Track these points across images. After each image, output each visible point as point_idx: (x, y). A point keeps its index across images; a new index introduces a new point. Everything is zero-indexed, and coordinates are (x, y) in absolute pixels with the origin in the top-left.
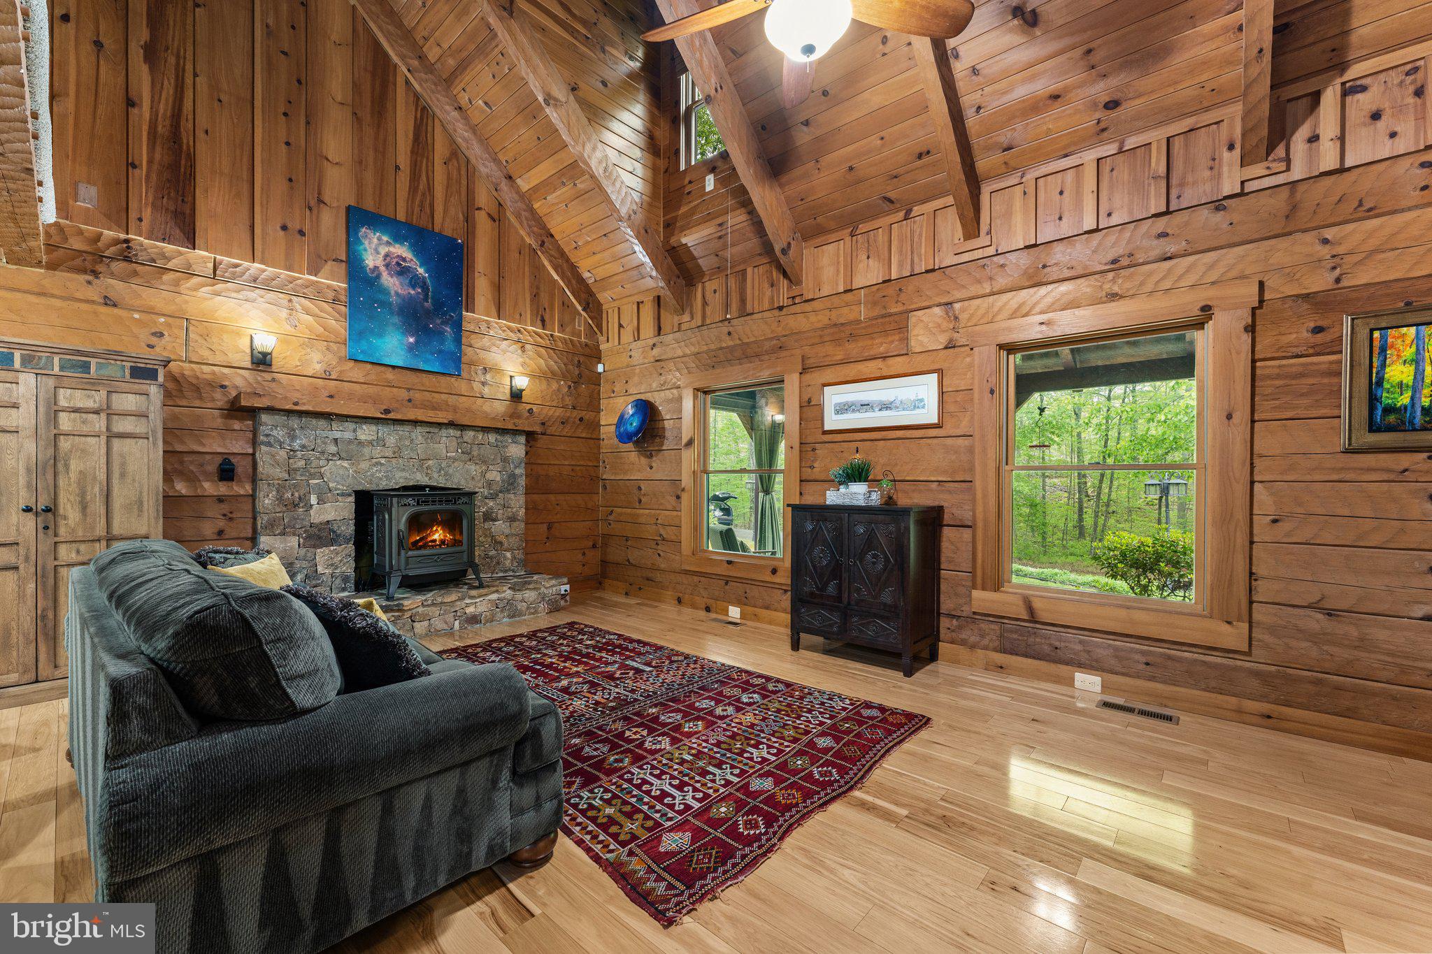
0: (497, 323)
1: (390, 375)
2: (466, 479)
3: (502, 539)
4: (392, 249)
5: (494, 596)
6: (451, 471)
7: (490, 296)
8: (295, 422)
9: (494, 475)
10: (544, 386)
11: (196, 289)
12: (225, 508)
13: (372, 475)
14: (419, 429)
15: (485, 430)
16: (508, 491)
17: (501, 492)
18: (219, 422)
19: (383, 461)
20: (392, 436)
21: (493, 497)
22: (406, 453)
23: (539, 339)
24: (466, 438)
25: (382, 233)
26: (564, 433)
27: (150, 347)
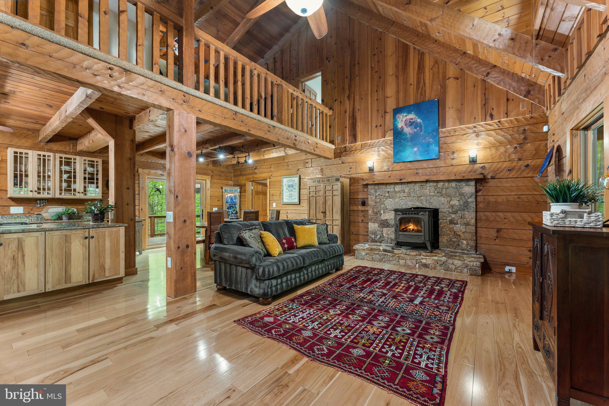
0: (460, 128)
1: (409, 165)
2: (439, 204)
3: (460, 233)
4: (407, 117)
5: (436, 258)
6: (432, 201)
7: (455, 117)
8: (376, 187)
9: (455, 202)
10: (494, 150)
11: (357, 154)
12: (363, 213)
13: (400, 203)
14: (417, 185)
15: (449, 181)
16: (464, 210)
17: (459, 210)
18: (362, 189)
19: (404, 198)
20: (406, 188)
21: (455, 213)
22: (412, 194)
23: (489, 127)
24: (439, 186)
25: (404, 113)
26: (511, 176)
27: (349, 172)
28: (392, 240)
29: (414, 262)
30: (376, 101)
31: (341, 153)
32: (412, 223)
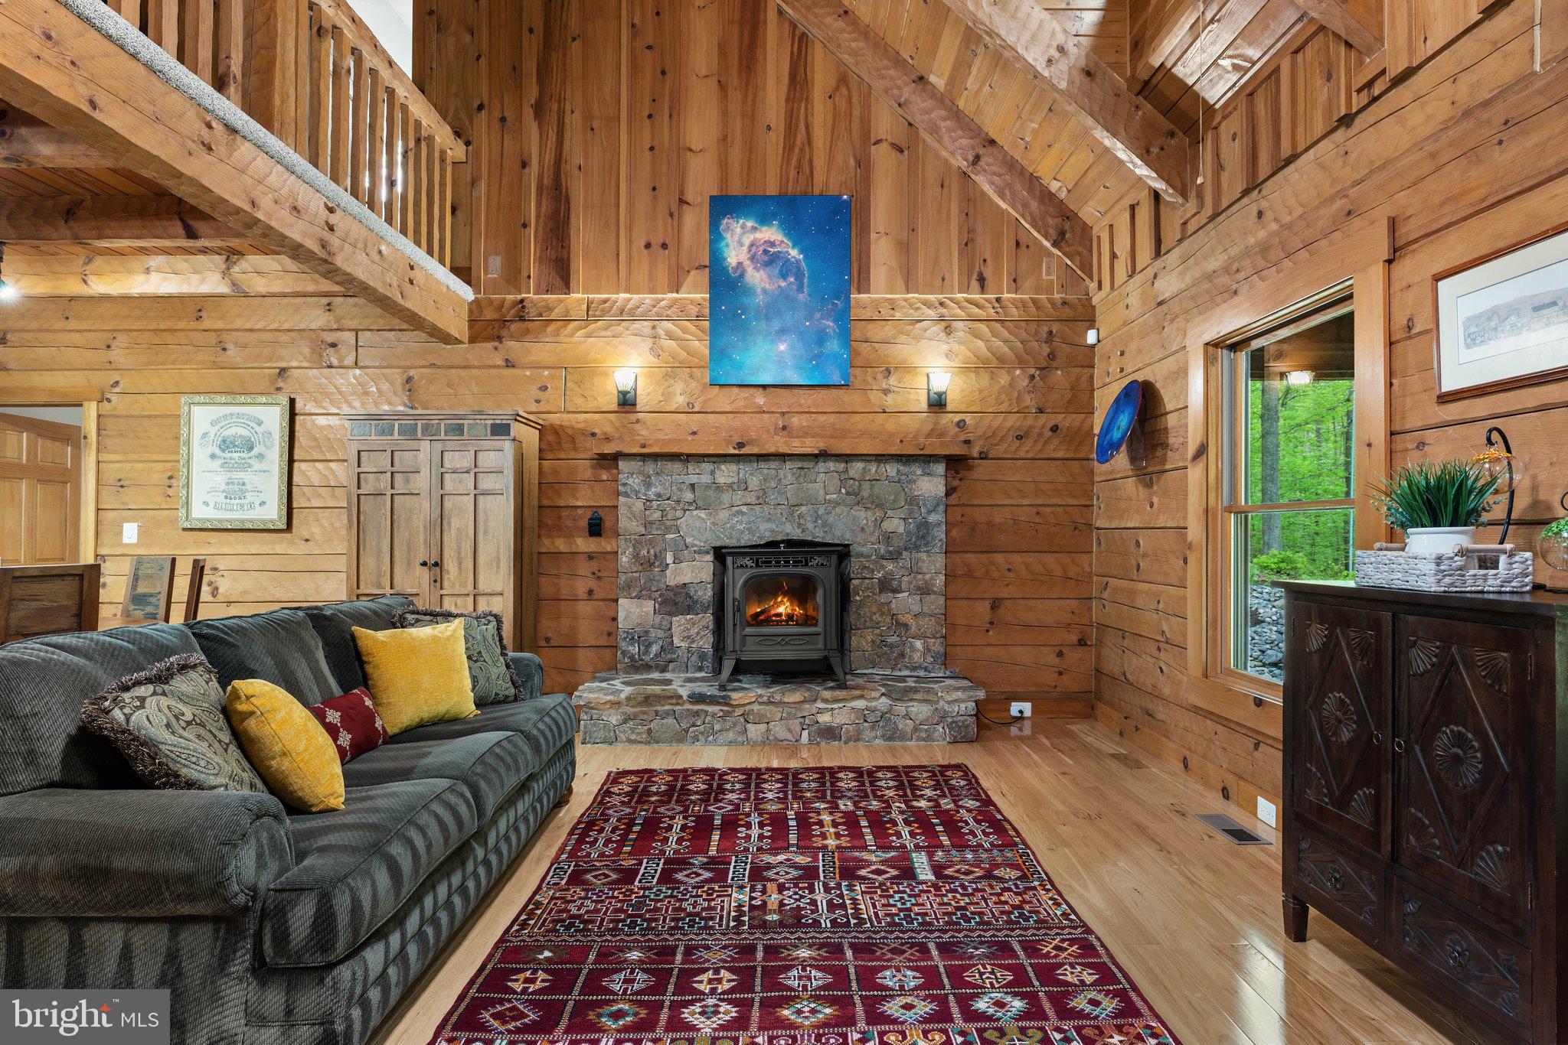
0: (906, 300)
1: (760, 399)
2: (853, 531)
3: (908, 619)
4: (758, 235)
5: (860, 704)
6: (831, 519)
7: (894, 263)
8: (650, 467)
9: (895, 524)
10: (985, 381)
11: (572, 335)
12: (594, 565)
13: (732, 528)
14: (789, 465)
15: (880, 458)
16: (917, 548)
17: (906, 550)
18: (589, 474)
19: (744, 509)
20: (754, 476)
21: (894, 556)
22: (773, 498)
23: (976, 310)
24: (852, 473)
25: (746, 217)
26: (1022, 454)
27: (538, 401)
28: (702, 657)
29: (795, 725)
30: (647, 153)
31: (503, 322)
32: (785, 594)
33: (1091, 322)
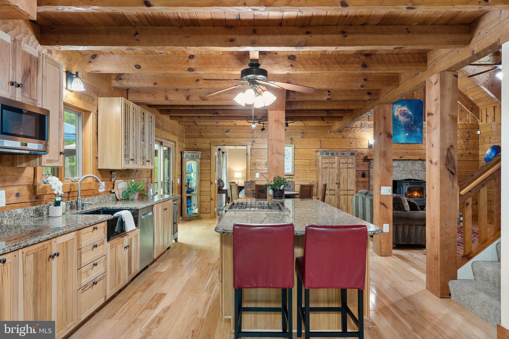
1: (401, 146)
4: (402, 109)
6: (419, 174)
11: (358, 131)
12: (363, 184)
13: (397, 176)
14: (410, 162)
18: (362, 163)
19: (400, 172)
20: (402, 164)
22: (406, 169)
25: (399, 104)
26: (462, 160)
27: (350, 146)
32: (416, 191)
33: (478, 129)
